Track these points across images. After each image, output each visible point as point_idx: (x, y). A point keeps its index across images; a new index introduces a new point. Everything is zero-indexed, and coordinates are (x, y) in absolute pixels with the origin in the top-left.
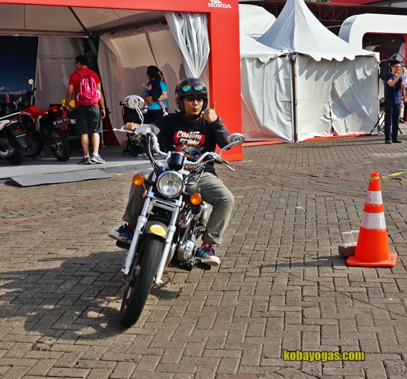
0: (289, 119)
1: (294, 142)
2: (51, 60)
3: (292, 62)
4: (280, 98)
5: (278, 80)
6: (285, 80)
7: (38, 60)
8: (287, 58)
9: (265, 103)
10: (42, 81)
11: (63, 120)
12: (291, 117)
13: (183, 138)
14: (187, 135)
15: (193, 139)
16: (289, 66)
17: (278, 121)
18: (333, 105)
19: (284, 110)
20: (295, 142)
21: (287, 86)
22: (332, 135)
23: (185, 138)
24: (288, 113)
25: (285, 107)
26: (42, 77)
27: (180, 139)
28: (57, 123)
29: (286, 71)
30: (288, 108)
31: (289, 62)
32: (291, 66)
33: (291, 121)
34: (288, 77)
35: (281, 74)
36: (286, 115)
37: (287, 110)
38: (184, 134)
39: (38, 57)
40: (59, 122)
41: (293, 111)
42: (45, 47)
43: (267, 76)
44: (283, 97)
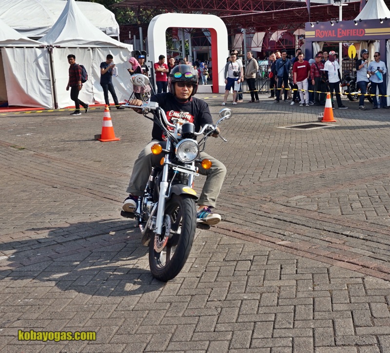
0: (50, 92)
1: (54, 108)
3: (50, 52)
4: (41, 77)
5: (38, 65)
6: (45, 65)
8: (45, 49)
9: (28, 81)
12: (51, 91)
13: (175, 117)
14: (178, 114)
15: (183, 119)
16: (47, 55)
17: (40, 94)
18: (95, 82)
19: (45, 86)
20: (56, 108)
21: (47, 69)
22: (94, 104)
23: (176, 117)
24: (49, 88)
25: (45, 84)
27: (171, 117)
29: (45, 58)
30: (48, 84)
31: (47, 52)
32: (49, 54)
33: (51, 94)
34: (46, 63)
35: (41, 61)
36: (47, 89)
37: (47, 86)
38: (176, 114)
41: (52, 87)
43: (28, 62)
44: (42, 77)
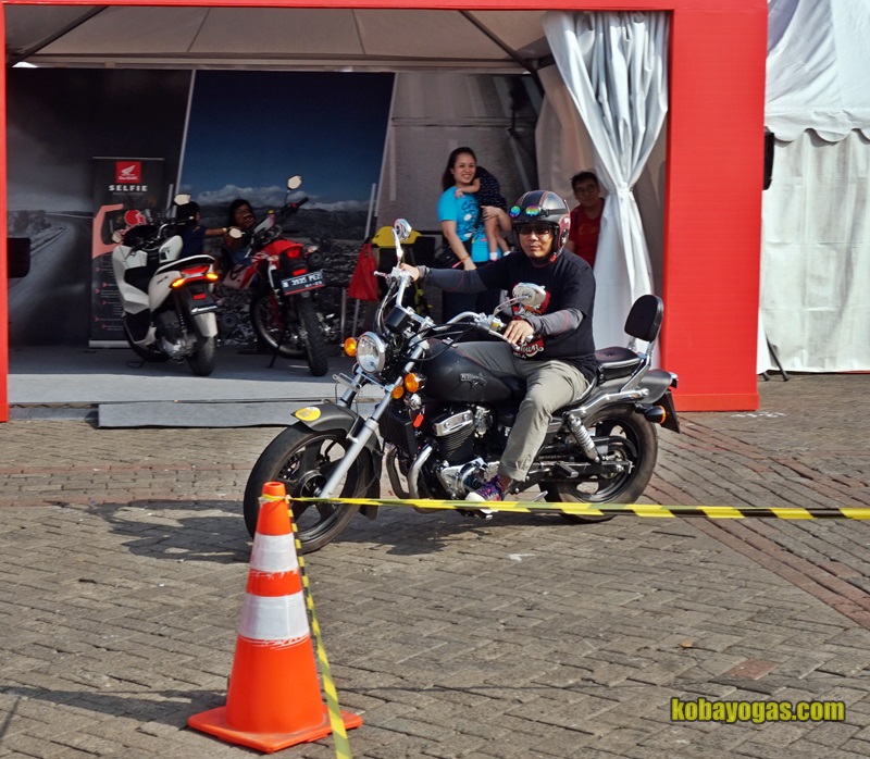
2: (422, 129)
7: (390, 129)
10: (397, 178)
11: (307, 278)
26: (398, 171)
28: (290, 283)
39: (390, 123)
40: (296, 282)
42: (408, 97)
